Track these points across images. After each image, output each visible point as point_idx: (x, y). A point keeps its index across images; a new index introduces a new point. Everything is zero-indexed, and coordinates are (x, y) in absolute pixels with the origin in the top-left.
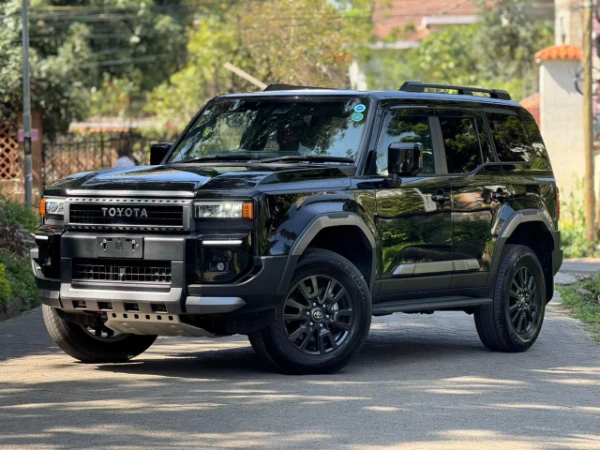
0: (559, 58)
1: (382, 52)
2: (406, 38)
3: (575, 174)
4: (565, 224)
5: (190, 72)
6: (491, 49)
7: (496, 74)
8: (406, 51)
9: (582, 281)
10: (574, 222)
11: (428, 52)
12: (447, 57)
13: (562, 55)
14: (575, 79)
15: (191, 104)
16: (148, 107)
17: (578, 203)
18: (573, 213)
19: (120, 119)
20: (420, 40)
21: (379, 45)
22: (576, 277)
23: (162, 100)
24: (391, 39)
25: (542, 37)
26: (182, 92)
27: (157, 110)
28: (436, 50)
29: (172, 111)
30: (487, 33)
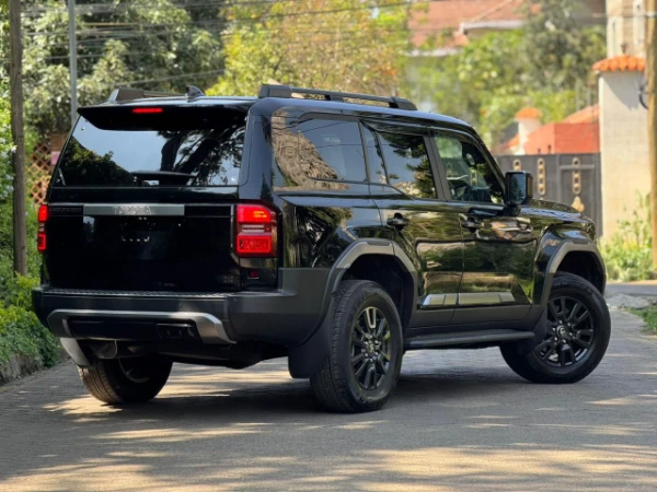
0: (619, 69)
1: (418, 61)
2: (443, 45)
3: (637, 192)
4: (629, 245)
6: (537, 57)
7: (544, 84)
8: (442, 59)
10: (638, 243)
11: (468, 60)
12: (489, 65)
13: (623, 66)
14: (639, 92)
17: (641, 222)
18: (637, 234)
20: (458, 47)
21: (416, 53)
22: (649, 300)
24: (427, 46)
25: (591, 44)
28: (477, 58)
30: (533, 40)
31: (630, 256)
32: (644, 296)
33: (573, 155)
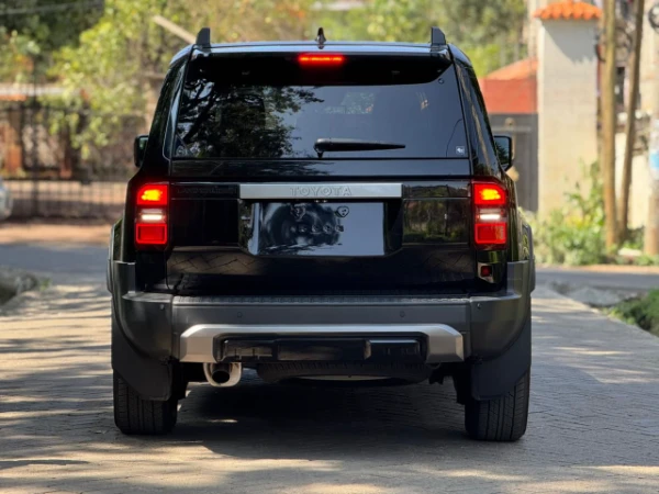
5: (104, 28)
9: (627, 301)
13: (567, 13)
15: (107, 69)
16: (52, 72)
19: (16, 85)
21: (317, 5)
22: (620, 296)
23: (69, 62)
26: (95, 53)
27: (62, 74)
29: (81, 75)
31: (577, 235)
32: (614, 290)
33: (505, 116)
